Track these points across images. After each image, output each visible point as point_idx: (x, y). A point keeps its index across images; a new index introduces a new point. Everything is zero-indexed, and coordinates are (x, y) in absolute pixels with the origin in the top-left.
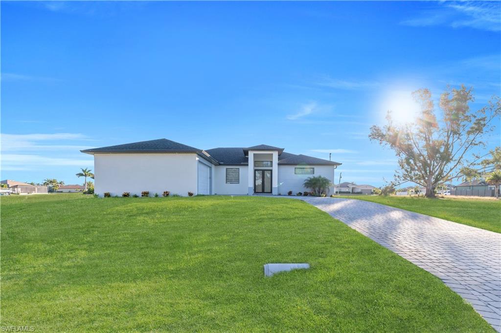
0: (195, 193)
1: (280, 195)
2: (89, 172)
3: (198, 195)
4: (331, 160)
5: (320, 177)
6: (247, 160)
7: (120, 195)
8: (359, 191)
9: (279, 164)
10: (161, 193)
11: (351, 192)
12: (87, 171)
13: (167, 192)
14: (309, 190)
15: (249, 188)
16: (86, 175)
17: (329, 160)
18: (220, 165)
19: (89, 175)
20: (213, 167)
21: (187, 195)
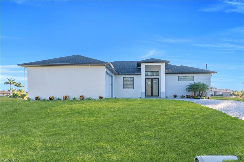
0: (104, 96)
1: (167, 98)
2: (13, 81)
3: (106, 99)
4: (207, 70)
5: (200, 83)
6: (140, 70)
7: (47, 98)
8: (221, 93)
9: (166, 73)
10: (78, 97)
11: (214, 95)
12: (12, 80)
13: (82, 96)
14: (190, 94)
15: (142, 92)
16: (11, 84)
17: (205, 69)
18: (119, 74)
19: (14, 84)
20: (114, 76)
21: (98, 98)
